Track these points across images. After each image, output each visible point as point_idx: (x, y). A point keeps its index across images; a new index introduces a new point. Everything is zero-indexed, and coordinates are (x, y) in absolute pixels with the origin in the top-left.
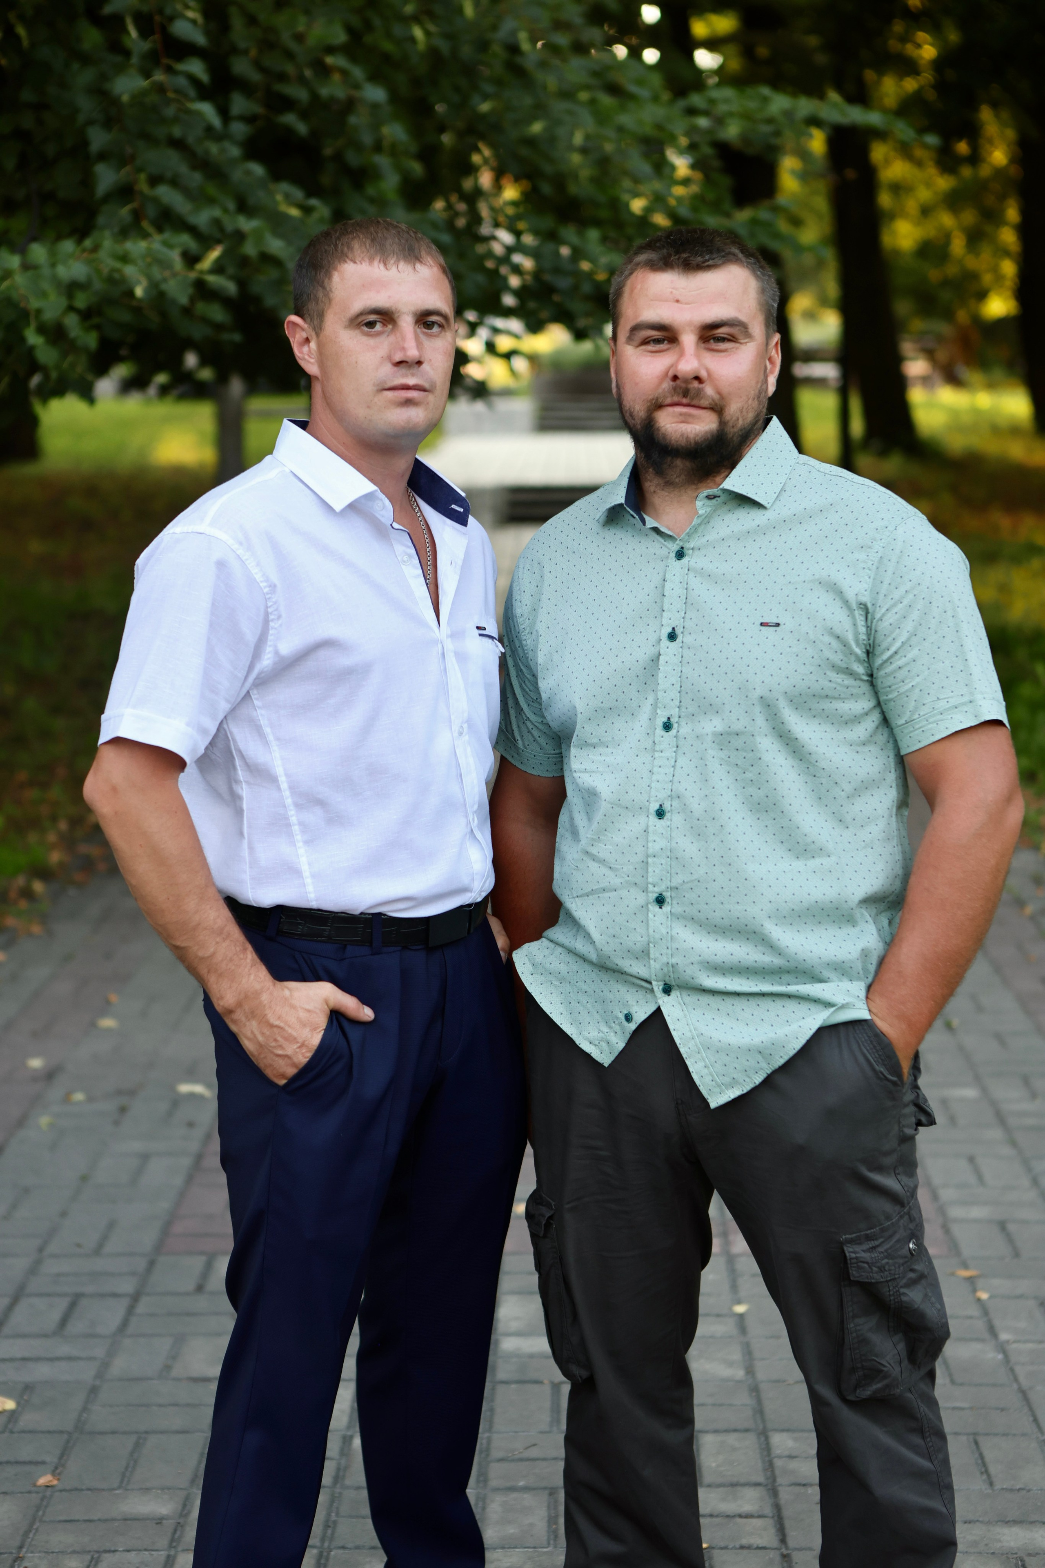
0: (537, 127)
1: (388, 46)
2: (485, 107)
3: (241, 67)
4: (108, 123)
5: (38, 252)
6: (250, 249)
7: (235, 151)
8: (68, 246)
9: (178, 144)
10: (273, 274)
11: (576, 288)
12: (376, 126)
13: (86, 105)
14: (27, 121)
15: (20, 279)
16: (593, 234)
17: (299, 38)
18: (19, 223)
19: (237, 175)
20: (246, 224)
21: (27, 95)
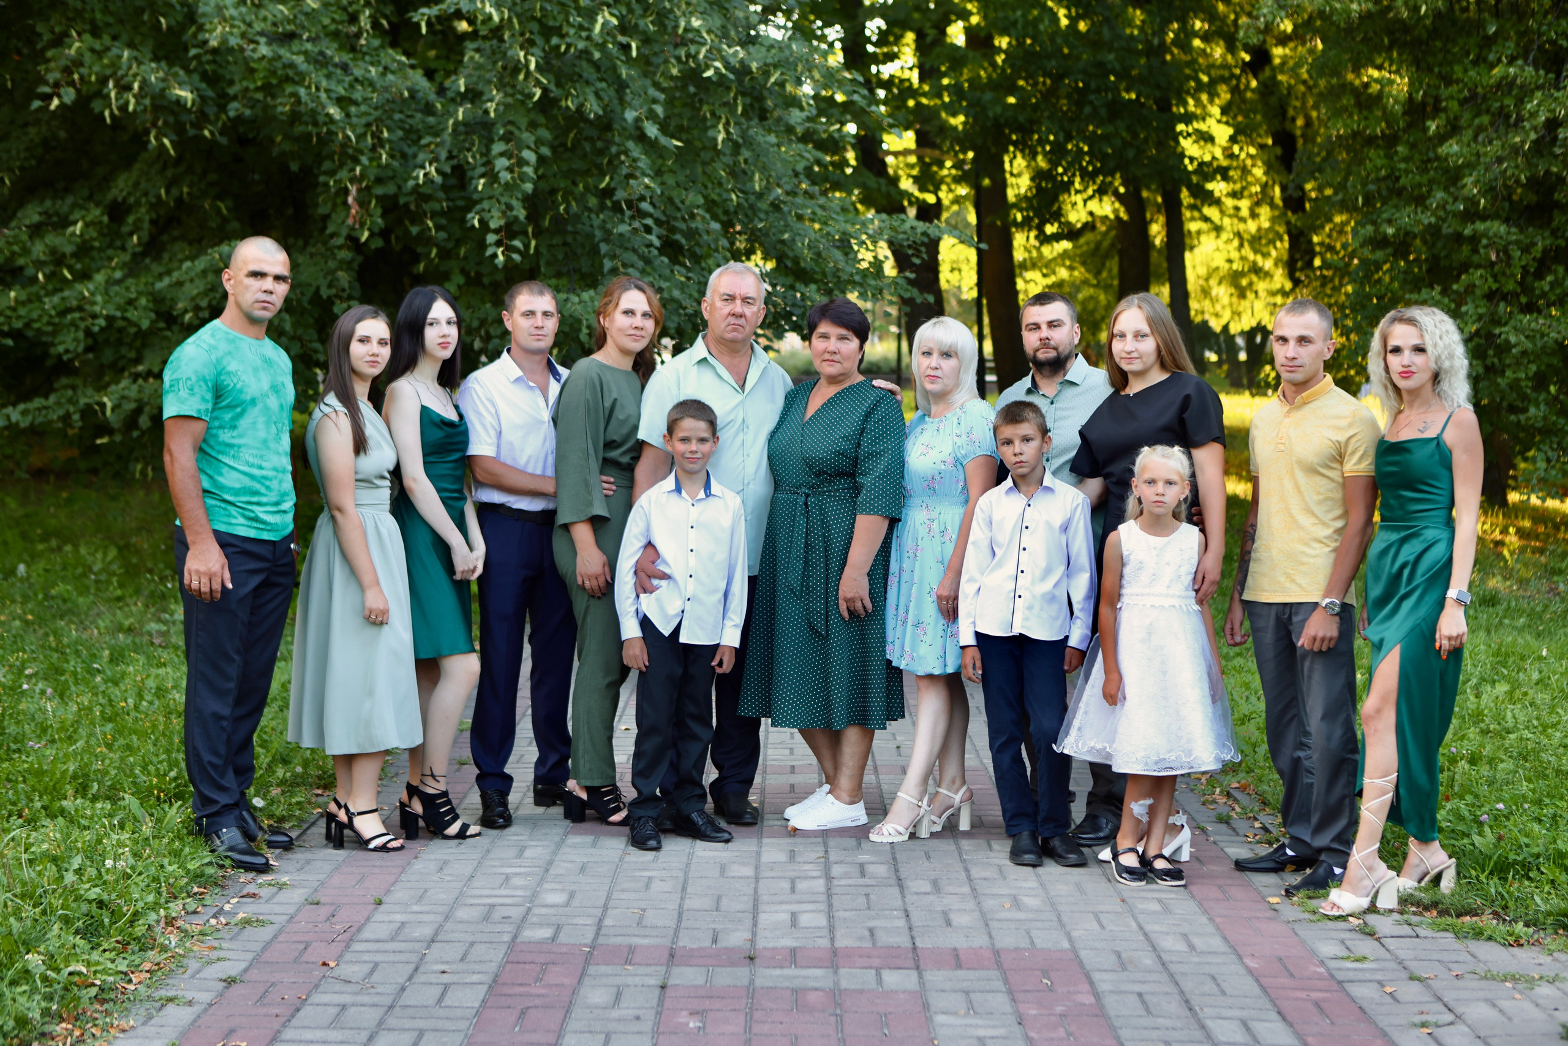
0: (786, 236)
1: (716, 198)
2: (760, 225)
3: (658, 214)
4: (606, 240)
5: (586, 296)
6: (666, 295)
7: (656, 252)
8: (592, 292)
9: (634, 250)
10: (675, 306)
11: (804, 314)
12: (716, 240)
13: (598, 234)
14: (569, 239)
15: (578, 307)
16: (813, 287)
17: (683, 202)
18: (564, 281)
19: (657, 262)
20: (665, 285)
21: (570, 228)
